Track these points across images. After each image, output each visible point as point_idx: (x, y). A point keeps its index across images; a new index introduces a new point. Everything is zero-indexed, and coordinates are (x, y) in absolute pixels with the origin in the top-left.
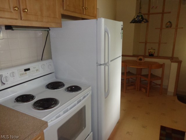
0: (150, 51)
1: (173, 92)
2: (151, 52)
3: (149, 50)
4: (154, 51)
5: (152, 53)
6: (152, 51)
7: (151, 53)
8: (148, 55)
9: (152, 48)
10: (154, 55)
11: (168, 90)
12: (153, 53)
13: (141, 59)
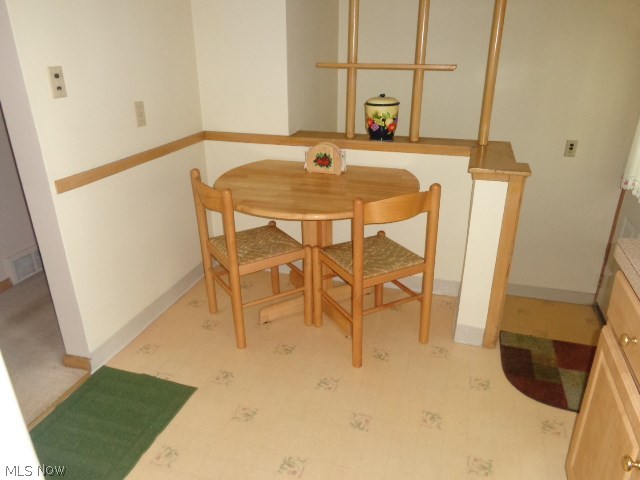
0: (372, 110)
1: (483, 326)
2: (376, 116)
3: (367, 104)
4: (392, 110)
5: (382, 124)
6: (382, 111)
7: (379, 122)
8: (364, 132)
9: (383, 96)
10: (392, 134)
11: (460, 321)
12: (389, 122)
13: (324, 161)
